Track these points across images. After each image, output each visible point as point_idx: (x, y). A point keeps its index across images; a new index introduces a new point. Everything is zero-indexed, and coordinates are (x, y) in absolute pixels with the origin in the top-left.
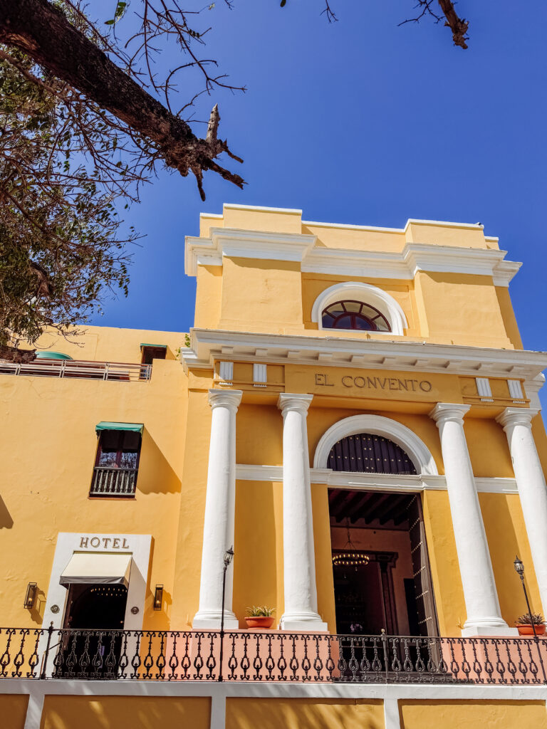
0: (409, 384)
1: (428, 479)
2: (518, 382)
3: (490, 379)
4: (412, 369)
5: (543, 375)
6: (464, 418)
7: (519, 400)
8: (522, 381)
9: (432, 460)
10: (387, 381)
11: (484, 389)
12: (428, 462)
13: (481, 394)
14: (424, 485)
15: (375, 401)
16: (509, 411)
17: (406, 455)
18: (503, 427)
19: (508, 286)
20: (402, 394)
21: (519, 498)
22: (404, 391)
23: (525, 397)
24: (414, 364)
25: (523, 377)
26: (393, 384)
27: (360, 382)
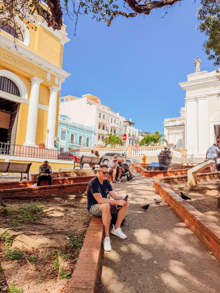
0: (27, 66)
1: (24, 100)
2: (58, 79)
3: (51, 74)
4: (29, 61)
5: (64, 79)
6: (40, 84)
7: (57, 84)
8: (59, 79)
9: (27, 94)
10: (20, 62)
11: (49, 77)
12: (25, 94)
13: (47, 78)
14: (22, 101)
15: (14, 68)
16: (54, 87)
17: (18, 89)
18: (50, 90)
19: (64, 45)
20: (23, 69)
21: (48, 112)
22: (25, 68)
23: (58, 84)
24: (31, 60)
25: (60, 78)
26: (22, 64)
27: (11, 58)
